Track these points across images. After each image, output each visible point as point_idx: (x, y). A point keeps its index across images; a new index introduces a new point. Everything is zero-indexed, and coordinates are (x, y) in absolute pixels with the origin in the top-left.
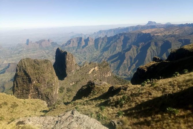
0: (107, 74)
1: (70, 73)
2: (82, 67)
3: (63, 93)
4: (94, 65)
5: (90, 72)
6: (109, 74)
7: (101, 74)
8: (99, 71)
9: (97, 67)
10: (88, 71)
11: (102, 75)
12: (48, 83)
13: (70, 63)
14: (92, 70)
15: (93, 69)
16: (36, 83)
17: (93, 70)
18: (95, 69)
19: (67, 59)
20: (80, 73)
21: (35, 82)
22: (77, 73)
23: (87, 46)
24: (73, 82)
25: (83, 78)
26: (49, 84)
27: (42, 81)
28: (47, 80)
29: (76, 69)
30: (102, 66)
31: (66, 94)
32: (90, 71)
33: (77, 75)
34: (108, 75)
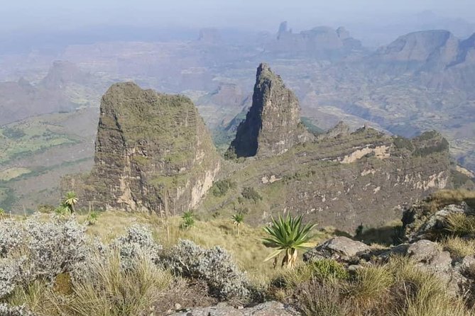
0: (428, 180)
1: (270, 148)
2: (321, 138)
3: (224, 198)
4: (375, 139)
5: (348, 160)
6: (436, 181)
7: (395, 174)
8: (389, 164)
9: (384, 148)
10: (340, 152)
11: (402, 179)
12: (168, 161)
13: (275, 116)
14: (359, 154)
15: (366, 151)
16: (137, 153)
17: (366, 156)
18: (373, 154)
19: (269, 103)
20: (308, 154)
21: (134, 150)
22: (294, 151)
23: (461, 65)
24: (272, 174)
25: (313, 173)
26: (169, 166)
27: (150, 153)
28: (166, 154)
29: (297, 139)
30: (410, 149)
31: (234, 203)
32: (349, 154)
33: (296, 157)
34: (432, 184)
